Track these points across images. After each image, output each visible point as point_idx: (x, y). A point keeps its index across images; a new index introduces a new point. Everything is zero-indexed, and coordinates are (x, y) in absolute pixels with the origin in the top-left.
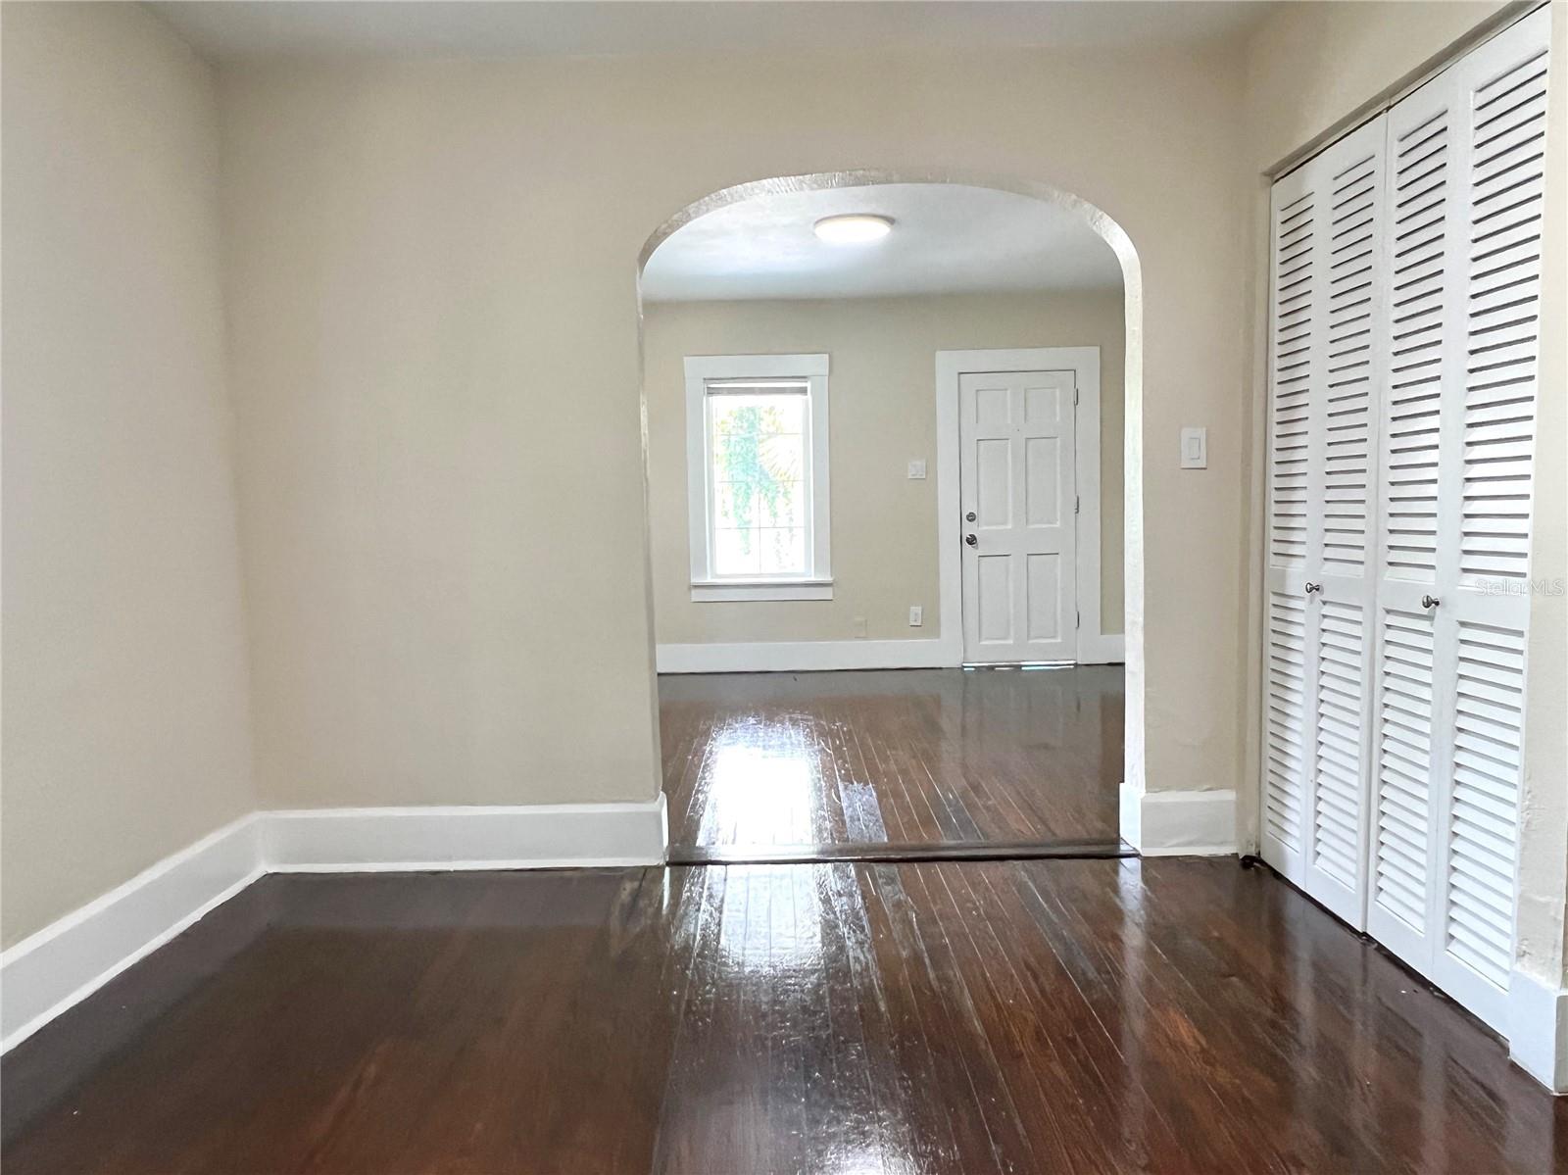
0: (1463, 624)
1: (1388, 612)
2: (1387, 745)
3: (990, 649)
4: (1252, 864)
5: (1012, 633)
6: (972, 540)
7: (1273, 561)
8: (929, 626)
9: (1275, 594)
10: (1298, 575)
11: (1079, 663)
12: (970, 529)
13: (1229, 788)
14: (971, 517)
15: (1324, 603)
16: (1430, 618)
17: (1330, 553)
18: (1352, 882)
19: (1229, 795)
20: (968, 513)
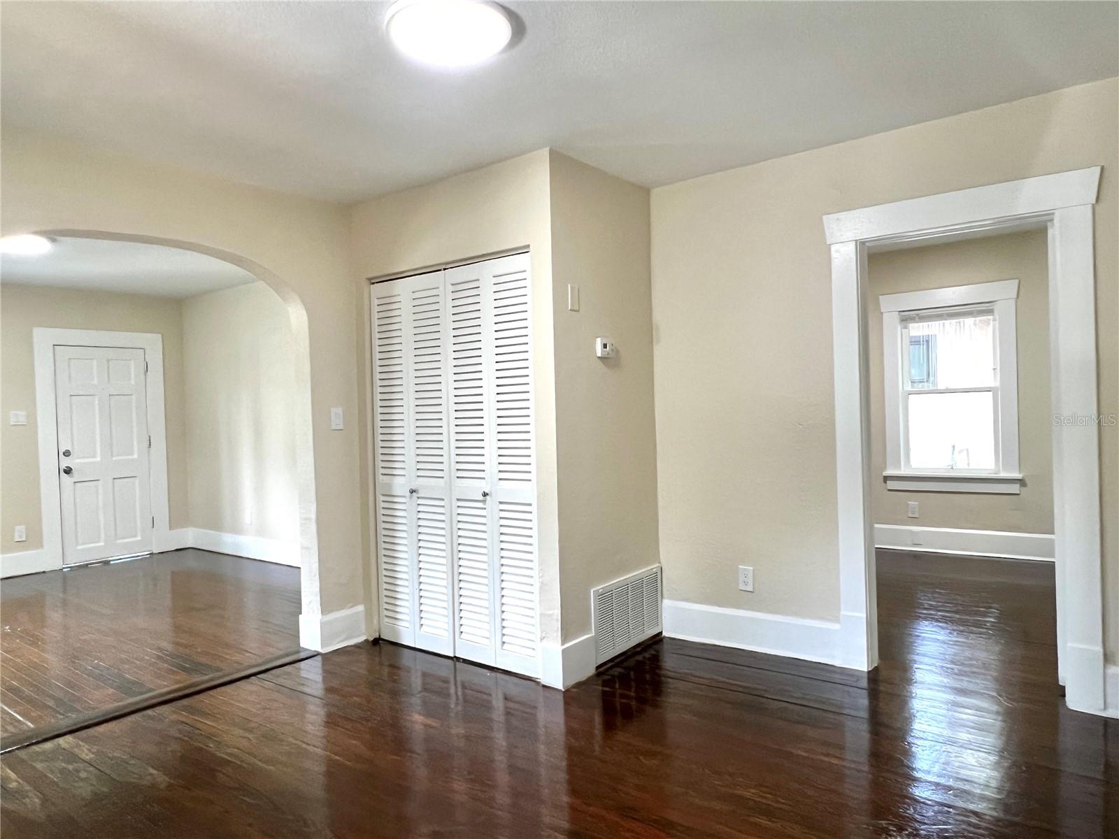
0: (501, 503)
1: (458, 500)
2: (461, 562)
3: (86, 551)
4: (377, 642)
5: (103, 536)
6: (68, 471)
7: (381, 479)
8: (33, 540)
9: (383, 495)
10: (400, 485)
11: (154, 552)
12: (66, 462)
13: (360, 604)
14: (67, 454)
15: (418, 498)
16: (484, 501)
17: (420, 473)
18: (446, 634)
19: (361, 608)
20: (64, 451)
